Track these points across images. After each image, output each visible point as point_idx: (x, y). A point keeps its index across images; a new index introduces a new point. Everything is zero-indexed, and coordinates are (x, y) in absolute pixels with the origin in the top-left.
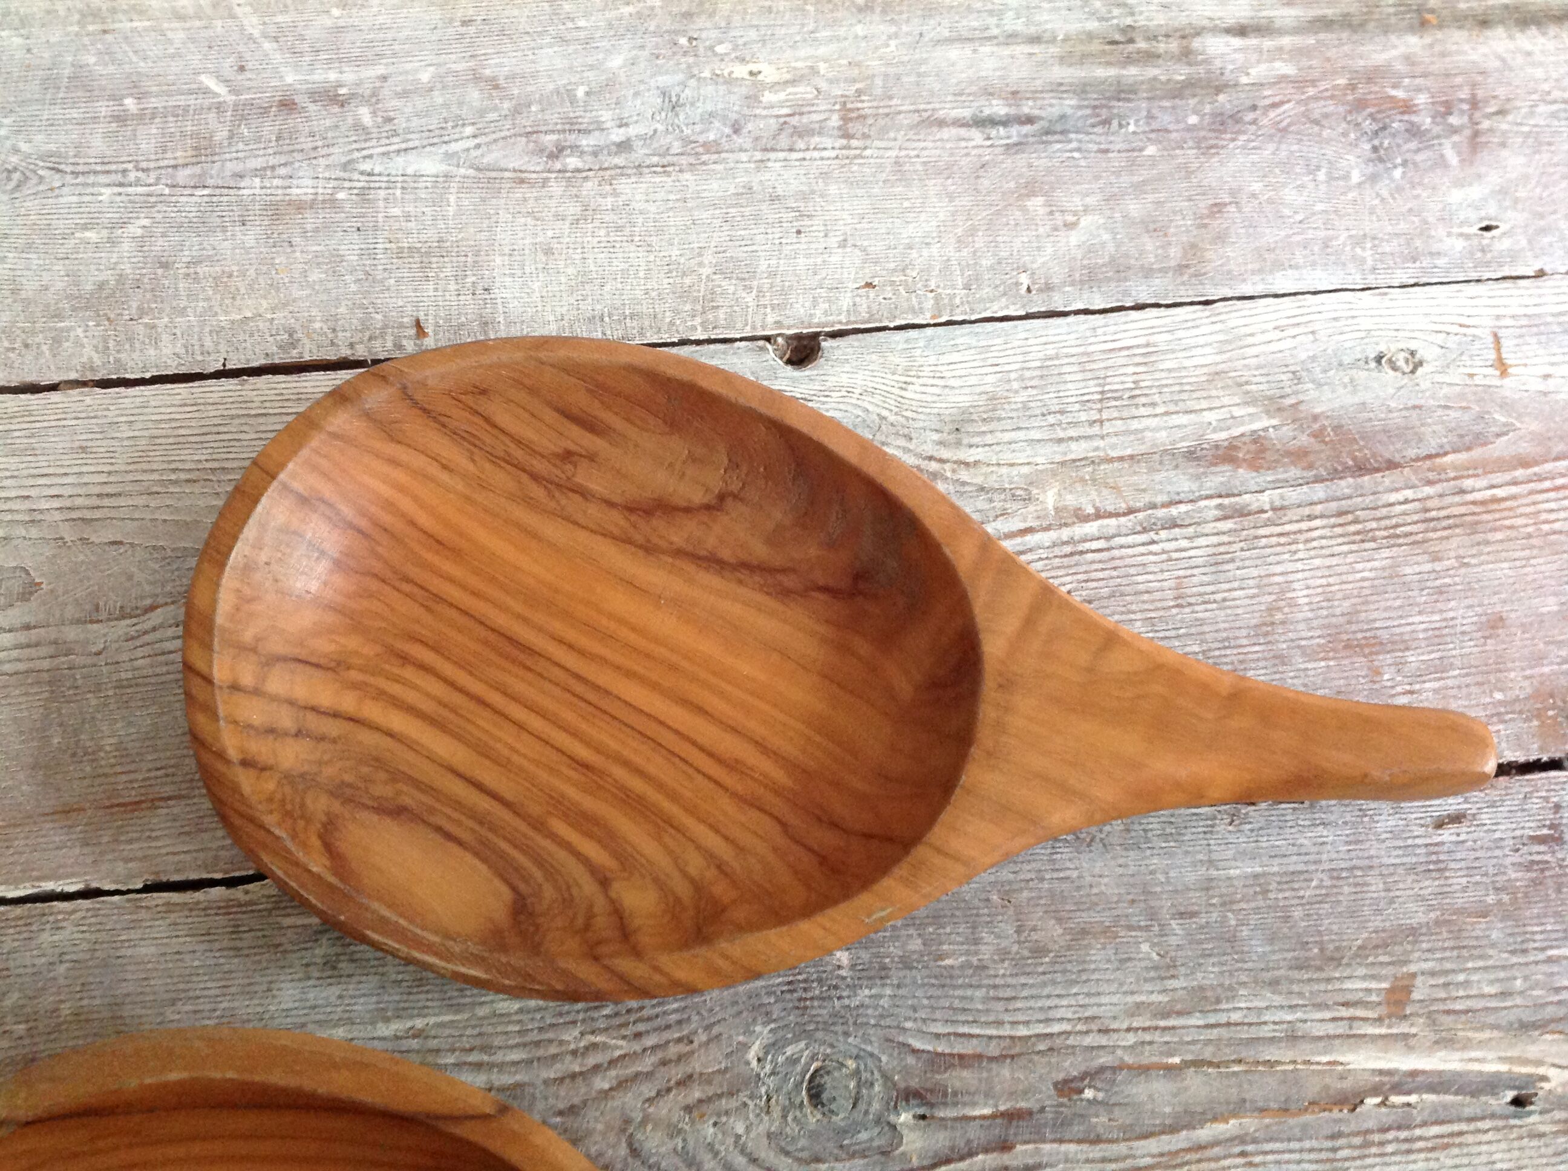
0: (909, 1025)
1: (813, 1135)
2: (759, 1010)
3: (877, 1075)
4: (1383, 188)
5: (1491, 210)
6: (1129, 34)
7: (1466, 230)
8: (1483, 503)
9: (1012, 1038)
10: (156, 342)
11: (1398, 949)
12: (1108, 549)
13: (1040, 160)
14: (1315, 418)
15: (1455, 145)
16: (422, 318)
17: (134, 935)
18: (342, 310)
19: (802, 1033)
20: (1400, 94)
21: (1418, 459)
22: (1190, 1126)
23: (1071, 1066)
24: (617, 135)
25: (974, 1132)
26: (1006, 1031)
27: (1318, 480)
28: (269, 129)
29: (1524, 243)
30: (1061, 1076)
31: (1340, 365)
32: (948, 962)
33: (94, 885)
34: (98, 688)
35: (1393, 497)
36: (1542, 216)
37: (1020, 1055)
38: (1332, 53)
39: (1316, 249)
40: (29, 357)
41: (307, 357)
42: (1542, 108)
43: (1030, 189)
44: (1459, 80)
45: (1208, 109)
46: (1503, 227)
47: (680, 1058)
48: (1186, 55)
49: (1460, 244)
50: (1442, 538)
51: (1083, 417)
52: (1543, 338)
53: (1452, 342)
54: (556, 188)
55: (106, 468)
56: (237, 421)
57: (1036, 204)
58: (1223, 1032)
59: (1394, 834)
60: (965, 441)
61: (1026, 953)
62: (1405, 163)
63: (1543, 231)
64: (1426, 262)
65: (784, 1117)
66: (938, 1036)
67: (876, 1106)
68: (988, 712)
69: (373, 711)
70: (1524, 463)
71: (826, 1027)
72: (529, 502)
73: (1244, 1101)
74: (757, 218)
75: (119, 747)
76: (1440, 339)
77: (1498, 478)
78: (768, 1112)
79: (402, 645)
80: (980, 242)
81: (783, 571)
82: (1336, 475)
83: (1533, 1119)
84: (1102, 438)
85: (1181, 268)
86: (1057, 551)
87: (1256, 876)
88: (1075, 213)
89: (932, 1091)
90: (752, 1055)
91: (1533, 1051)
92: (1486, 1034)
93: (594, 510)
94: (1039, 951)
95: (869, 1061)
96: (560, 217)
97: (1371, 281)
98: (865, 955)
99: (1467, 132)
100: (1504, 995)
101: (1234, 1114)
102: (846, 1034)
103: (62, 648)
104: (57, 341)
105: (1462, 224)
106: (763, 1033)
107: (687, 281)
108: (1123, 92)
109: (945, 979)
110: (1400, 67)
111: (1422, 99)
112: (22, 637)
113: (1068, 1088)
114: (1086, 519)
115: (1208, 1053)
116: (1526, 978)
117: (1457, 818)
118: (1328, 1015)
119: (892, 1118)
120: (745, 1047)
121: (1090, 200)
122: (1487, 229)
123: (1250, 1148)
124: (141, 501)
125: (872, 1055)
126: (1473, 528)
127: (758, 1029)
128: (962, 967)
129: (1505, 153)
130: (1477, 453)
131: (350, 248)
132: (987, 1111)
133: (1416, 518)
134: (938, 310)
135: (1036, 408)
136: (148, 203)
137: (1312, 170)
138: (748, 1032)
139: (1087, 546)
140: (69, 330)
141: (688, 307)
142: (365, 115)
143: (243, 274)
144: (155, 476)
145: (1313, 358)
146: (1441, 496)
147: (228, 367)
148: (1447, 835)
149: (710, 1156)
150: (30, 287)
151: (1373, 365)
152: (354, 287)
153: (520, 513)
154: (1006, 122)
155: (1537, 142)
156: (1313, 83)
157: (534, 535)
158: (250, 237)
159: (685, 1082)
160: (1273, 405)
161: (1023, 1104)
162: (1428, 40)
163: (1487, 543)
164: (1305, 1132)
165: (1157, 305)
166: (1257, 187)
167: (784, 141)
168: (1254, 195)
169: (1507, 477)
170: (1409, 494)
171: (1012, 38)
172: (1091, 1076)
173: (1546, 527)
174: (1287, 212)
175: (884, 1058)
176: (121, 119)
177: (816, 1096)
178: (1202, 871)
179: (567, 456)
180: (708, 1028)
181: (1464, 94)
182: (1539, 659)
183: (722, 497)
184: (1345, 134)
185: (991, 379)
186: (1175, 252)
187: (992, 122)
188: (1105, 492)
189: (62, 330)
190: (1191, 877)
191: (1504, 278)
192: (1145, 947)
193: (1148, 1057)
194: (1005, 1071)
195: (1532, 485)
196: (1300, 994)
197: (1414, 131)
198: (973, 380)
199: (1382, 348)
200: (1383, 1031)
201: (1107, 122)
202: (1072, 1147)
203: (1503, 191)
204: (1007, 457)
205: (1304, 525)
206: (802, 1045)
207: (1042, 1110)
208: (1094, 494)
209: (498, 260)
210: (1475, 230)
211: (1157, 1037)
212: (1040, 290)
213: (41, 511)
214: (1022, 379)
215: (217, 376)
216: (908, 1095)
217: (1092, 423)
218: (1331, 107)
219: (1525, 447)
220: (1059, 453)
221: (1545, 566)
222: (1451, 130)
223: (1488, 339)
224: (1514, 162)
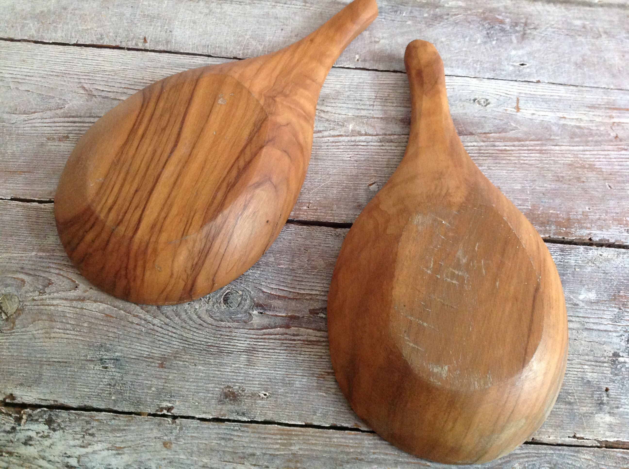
0: (263, 283)
1: (222, 313)
3: (249, 297)
4: (488, 46)
5: (525, 59)
7: (515, 64)
8: (501, 150)
9: (298, 293)
10: (56, 32)
12: (367, 146)
15: (516, 37)
16: (147, 37)
17: (3, 212)
18: (121, 31)
20: (500, 17)
21: (481, 133)
23: (317, 305)
25: (278, 321)
26: (297, 291)
29: (535, 71)
30: (312, 308)
31: (461, 100)
32: (281, 266)
34: (10, 134)
35: (469, 144)
36: (542, 63)
37: (299, 299)
39: (460, 62)
40: (12, 31)
41: (105, 44)
42: (550, 29)
44: (522, 16)
45: (432, 12)
46: (528, 65)
49: (511, 68)
50: (484, 160)
51: (368, 103)
52: (535, 102)
53: (502, 98)
55: (30, 68)
56: (77, 60)
60: (325, 104)
61: (309, 268)
62: (497, 40)
63: (542, 68)
64: (498, 72)
65: (213, 306)
66: (272, 288)
67: (246, 307)
70: (519, 140)
74: (268, 23)
75: (13, 153)
76: (497, 97)
77: (508, 143)
78: (208, 303)
84: (373, 110)
86: (349, 144)
88: (379, 38)
89: (266, 305)
94: (314, 268)
95: (247, 292)
96: (200, 12)
97: (477, 75)
99: (522, 33)
102: (241, 283)
103: (2, 120)
104: (23, 27)
105: (514, 62)
107: (240, 39)
109: (279, 271)
110: (502, 9)
111: (507, 20)
113: (314, 312)
114: (361, 135)
119: (251, 312)
121: (385, 35)
122: (522, 65)
124: (39, 79)
125: (248, 291)
126: (496, 158)
128: (286, 269)
129: (534, 42)
130: (503, 135)
131: (128, 12)
132: (284, 315)
133: (476, 152)
135: (352, 98)
137: (464, 37)
139: (360, 143)
140: (28, 24)
141: (239, 47)
143: (90, 15)
144: (46, 73)
145: (451, 96)
146: (486, 146)
147: (79, 43)
149: (185, 314)
150: (18, 9)
151: (472, 102)
152: (126, 24)
155: (546, 40)
156: (470, 10)
161: (297, 315)
163: (499, 163)
166: (443, 39)
168: (442, 42)
169: (511, 144)
170: (475, 144)
172: (323, 310)
173: (522, 162)
174: (452, 49)
175: (252, 292)
177: (226, 300)
181: (523, 21)
184: (478, 27)
185: (338, 86)
188: (370, 128)
189: (26, 23)
191: (525, 81)
194: (293, 303)
195: (520, 148)
197: (503, 30)
198: (332, 86)
199: (477, 97)
201: (396, 11)
202: (311, 331)
203: (530, 54)
204: (339, 111)
207: (303, 317)
208: (366, 128)
209: (177, 23)
210: (518, 64)
212: (361, 61)
213: (5, 77)
214: (349, 87)
215: (74, 45)
216: (258, 306)
217: (370, 105)
218: (475, 18)
219: (520, 135)
220: (357, 113)
221: (519, 174)
222: (517, 32)
223: (516, 100)
224: (536, 45)
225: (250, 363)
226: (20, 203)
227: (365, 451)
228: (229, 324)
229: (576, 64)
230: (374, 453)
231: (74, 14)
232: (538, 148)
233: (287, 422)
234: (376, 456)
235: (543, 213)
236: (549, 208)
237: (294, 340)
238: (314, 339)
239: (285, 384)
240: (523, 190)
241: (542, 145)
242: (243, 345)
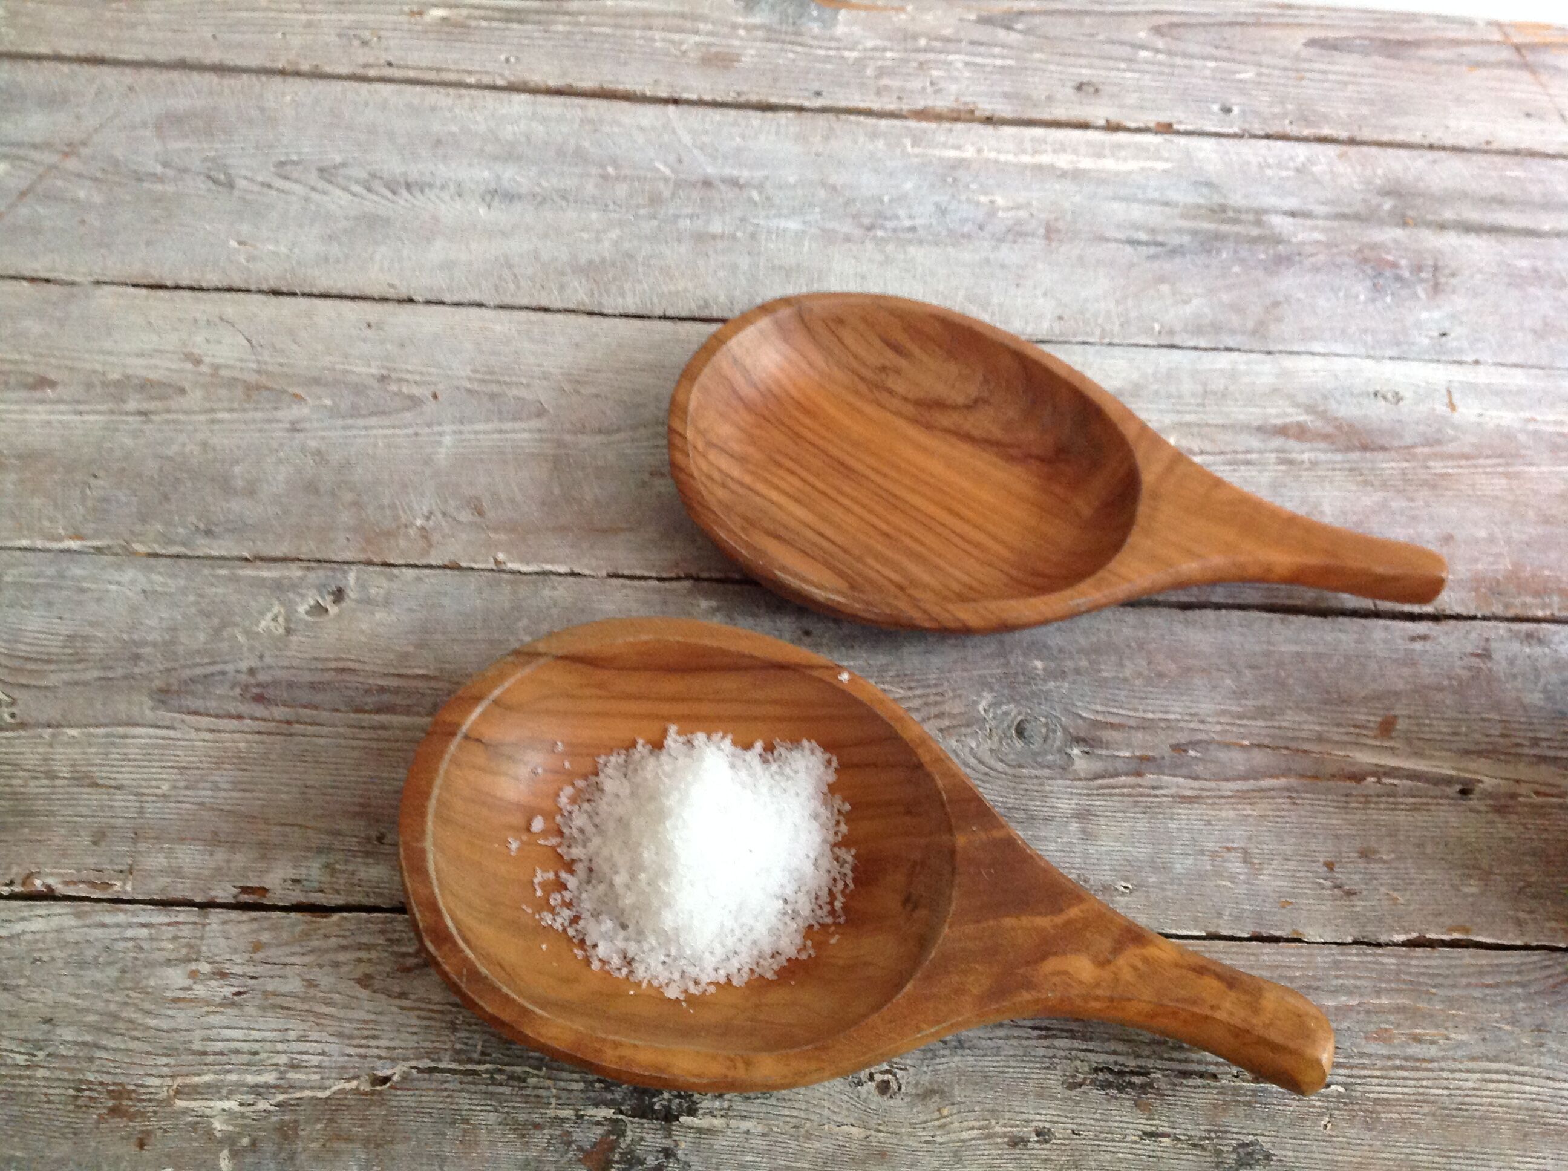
0: (1078, 704)
1: (1019, 754)
2: (984, 684)
3: (1059, 727)
4: (1379, 304)
5: (1446, 325)
6: (1223, 208)
7: (1430, 334)
9: (1144, 718)
10: (623, 296)
11: (1387, 702)
13: (1168, 266)
14: (1336, 419)
15: (1425, 290)
17: (602, 597)
19: (1012, 699)
20: (1390, 258)
21: (1399, 448)
22: (1256, 779)
23: (1182, 738)
24: (907, 223)
25: (1120, 765)
26: (1141, 714)
27: (1337, 451)
28: (695, 195)
29: (1466, 344)
30: (1174, 742)
31: (1352, 394)
32: (1104, 674)
33: (577, 570)
34: (584, 468)
35: (1384, 465)
36: (1477, 332)
37: (1149, 728)
38: (1349, 232)
39: (1337, 332)
40: (543, 294)
42: (1479, 276)
43: (1162, 279)
44: (1427, 255)
45: (1271, 252)
46: (1453, 335)
47: (936, 703)
48: (1258, 223)
49: (1427, 341)
50: (1414, 490)
51: (1193, 401)
52: (1479, 396)
53: (1421, 390)
54: (870, 245)
55: (591, 357)
57: (1165, 288)
58: (1277, 732)
59: (1385, 641)
61: (1153, 676)
62: (1393, 294)
63: (1477, 340)
64: (1405, 347)
65: (1001, 742)
66: (1096, 711)
67: (1058, 743)
68: (1143, 509)
69: (760, 487)
70: (1467, 457)
71: (1027, 699)
72: (857, 392)
73: (1290, 769)
74: (992, 275)
75: (597, 501)
76: (1414, 388)
77: (1451, 463)
78: (990, 738)
79: (778, 457)
80: (1130, 303)
81: (1011, 446)
82: (1348, 449)
83: (1473, 802)
84: (1205, 413)
85: (1254, 333)
87: (1298, 653)
88: (1189, 296)
89: (1093, 740)
90: (981, 708)
91: (1473, 766)
92: (1444, 754)
93: (896, 403)
94: (1161, 675)
95: (1054, 719)
96: (871, 261)
97: (1372, 353)
98: (1053, 665)
99: (1432, 283)
100: (1455, 734)
101: (1284, 775)
102: (1040, 704)
103: (560, 444)
104: (562, 288)
105: (1430, 329)
106: (987, 698)
108: (1219, 237)
109: (1103, 683)
110: (1390, 244)
111: (1403, 262)
112: (537, 436)
113: (1179, 748)
115: (1267, 741)
116: (1468, 727)
117: (1424, 638)
118: (1343, 730)
119: (1069, 751)
120: (976, 703)
121: (1198, 290)
122: (1444, 335)
123: (1294, 795)
124: (612, 376)
125: (1056, 716)
126: (1434, 487)
127: (985, 694)
128: (1114, 678)
129: (1454, 297)
130: (1437, 449)
131: (743, 262)
132: (1128, 754)
134: (1102, 337)
135: (1163, 393)
136: (621, 223)
137: (1335, 291)
138: (979, 695)
140: (570, 282)
142: (755, 195)
143: (677, 266)
144: (621, 364)
145: (1335, 389)
146: (1414, 468)
147: (667, 314)
148: (1418, 646)
150: (545, 257)
151: (1372, 396)
152: (744, 282)
153: (851, 398)
154: (1147, 244)
155: (1475, 293)
156: (1336, 246)
157: (860, 412)
158: (683, 249)
159: (940, 716)
160: (1310, 409)
161: (1151, 754)
162: (1407, 231)
163: (1443, 496)
164: (1328, 791)
165: (1239, 350)
166: (1301, 295)
167: (1010, 237)
168: (1299, 300)
169: (1455, 463)
171: (1152, 202)
172: (1193, 744)
174: (1319, 311)
175: (1064, 719)
176: (605, 177)
177: (1020, 732)
178: (1265, 646)
179: (883, 369)
180: (954, 690)
181: (1430, 262)
182: (1476, 560)
183: (976, 401)
184: (1356, 275)
185: (1135, 375)
186: (1250, 325)
187: (1139, 243)
189: (566, 282)
190: (1258, 648)
191: (1454, 362)
192: (1228, 682)
193: (1229, 738)
194: (1140, 735)
195: (1472, 470)
196: (1326, 717)
197: (1398, 278)
200: (1378, 743)
201: (1209, 252)
202: (1181, 780)
203: (1453, 316)
205: (1330, 473)
206: (1012, 706)
207: (1163, 758)
210: (1436, 334)
211: (1235, 729)
212: (1167, 333)
213: (550, 373)
214: (1155, 377)
215: (660, 318)
216: (1078, 740)
217: (1198, 405)
218: (1347, 259)
219: (1467, 449)
220: (1176, 418)
221: (1477, 512)
222: (1422, 281)
223: (1444, 392)
224: (1460, 302)
225: (1087, 836)
226: (628, 582)
227: (1320, 974)
228: (1034, 772)
229: (1535, 332)
230: (1337, 977)
231: (649, 266)
232: (1501, 469)
233: (1174, 932)
234: (1340, 982)
235: (1533, 576)
236: (1543, 567)
237: (1156, 796)
238: (1189, 793)
239: (1155, 869)
240: (1492, 539)
241: (1507, 464)
242: (1066, 805)
